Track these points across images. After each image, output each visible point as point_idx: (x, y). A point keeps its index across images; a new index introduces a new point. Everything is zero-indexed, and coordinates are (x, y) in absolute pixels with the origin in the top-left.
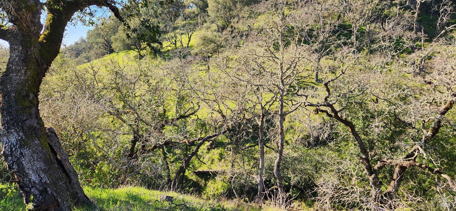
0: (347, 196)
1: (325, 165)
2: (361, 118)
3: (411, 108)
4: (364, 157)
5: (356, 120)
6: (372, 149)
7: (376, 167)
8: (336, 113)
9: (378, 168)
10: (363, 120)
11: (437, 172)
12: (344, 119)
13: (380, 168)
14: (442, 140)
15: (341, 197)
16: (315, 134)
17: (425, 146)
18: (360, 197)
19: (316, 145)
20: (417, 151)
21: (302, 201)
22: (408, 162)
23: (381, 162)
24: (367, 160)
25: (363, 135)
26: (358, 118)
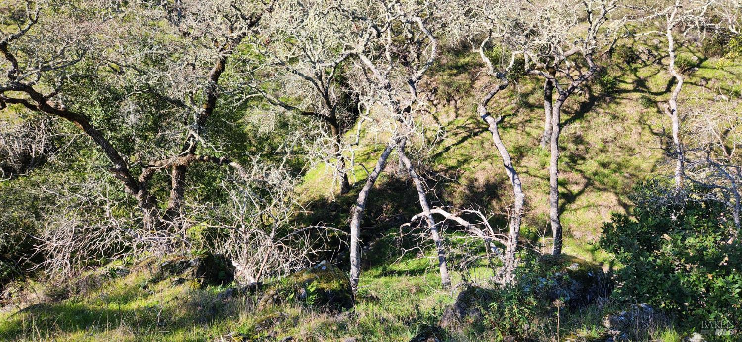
0: (101, 238)
1: (50, 200)
2: (97, 102)
3: (169, 75)
4: (117, 167)
5: (89, 109)
6: (129, 151)
7: (141, 179)
8: (42, 100)
9: (145, 178)
10: (102, 105)
11: (224, 161)
12: (61, 109)
13: (148, 178)
14: (223, 116)
15: (91, 244)
16: (18, 147)
17: (199, 129)
18: (122, 233)
19: (23, 170)
20: (192, 139)
21: (26, 278)
22: (185, 158)
23: (147, 168)
24: (124, 170)
25: (109, 132)
26: (92, 103)
